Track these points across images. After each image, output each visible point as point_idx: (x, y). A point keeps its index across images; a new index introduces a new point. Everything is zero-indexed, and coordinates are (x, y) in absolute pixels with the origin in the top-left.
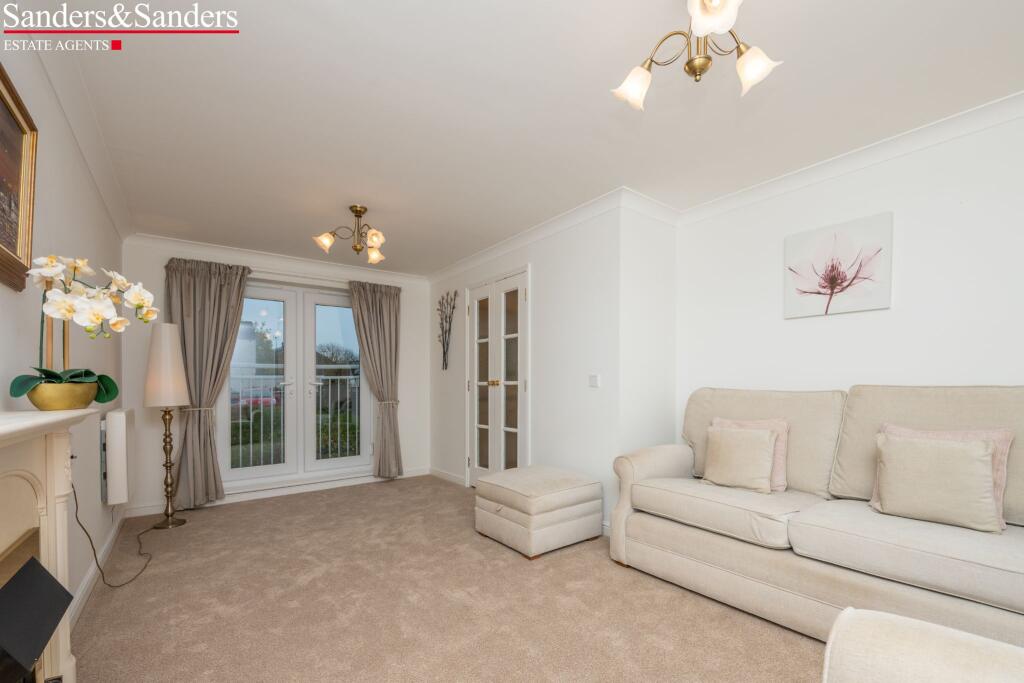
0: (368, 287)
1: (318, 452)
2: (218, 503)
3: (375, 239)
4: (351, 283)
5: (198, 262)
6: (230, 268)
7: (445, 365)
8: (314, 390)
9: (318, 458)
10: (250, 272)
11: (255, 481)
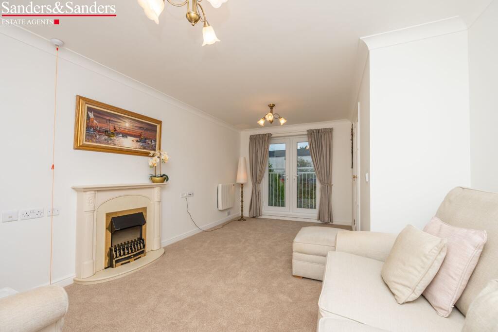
0: (315, 132)
1: (298, 206)
2: (260, 217)
3: (270, 117)
4: (308, 131)
5: (257, 135)
6: (265, 135)
7: (352, 168)
8: (296, 178)
9: (298, 207)
10: (271, 135)
11: (283, 213)
